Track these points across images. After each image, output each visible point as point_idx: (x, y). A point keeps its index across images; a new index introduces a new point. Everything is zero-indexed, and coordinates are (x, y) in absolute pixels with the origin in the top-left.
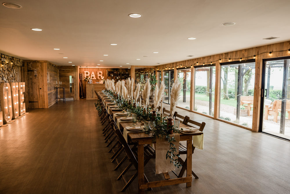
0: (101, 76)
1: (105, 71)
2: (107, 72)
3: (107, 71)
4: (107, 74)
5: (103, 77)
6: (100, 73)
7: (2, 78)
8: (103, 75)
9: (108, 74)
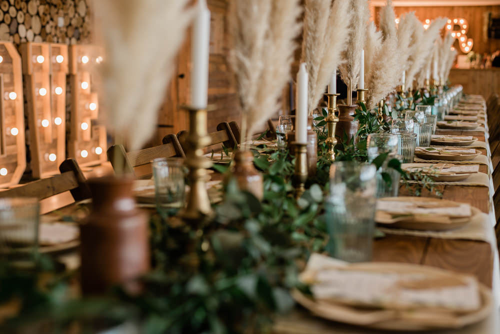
0: (463, 39)
1: (478, 17)
2: (486, 20)
3: (486, 16)
4: (485, 29)
5: (470, 43)
6: (457, 28)
7: (9, 25)
8: (469, 35)
9: (489, 31)
